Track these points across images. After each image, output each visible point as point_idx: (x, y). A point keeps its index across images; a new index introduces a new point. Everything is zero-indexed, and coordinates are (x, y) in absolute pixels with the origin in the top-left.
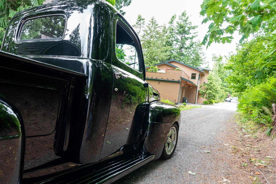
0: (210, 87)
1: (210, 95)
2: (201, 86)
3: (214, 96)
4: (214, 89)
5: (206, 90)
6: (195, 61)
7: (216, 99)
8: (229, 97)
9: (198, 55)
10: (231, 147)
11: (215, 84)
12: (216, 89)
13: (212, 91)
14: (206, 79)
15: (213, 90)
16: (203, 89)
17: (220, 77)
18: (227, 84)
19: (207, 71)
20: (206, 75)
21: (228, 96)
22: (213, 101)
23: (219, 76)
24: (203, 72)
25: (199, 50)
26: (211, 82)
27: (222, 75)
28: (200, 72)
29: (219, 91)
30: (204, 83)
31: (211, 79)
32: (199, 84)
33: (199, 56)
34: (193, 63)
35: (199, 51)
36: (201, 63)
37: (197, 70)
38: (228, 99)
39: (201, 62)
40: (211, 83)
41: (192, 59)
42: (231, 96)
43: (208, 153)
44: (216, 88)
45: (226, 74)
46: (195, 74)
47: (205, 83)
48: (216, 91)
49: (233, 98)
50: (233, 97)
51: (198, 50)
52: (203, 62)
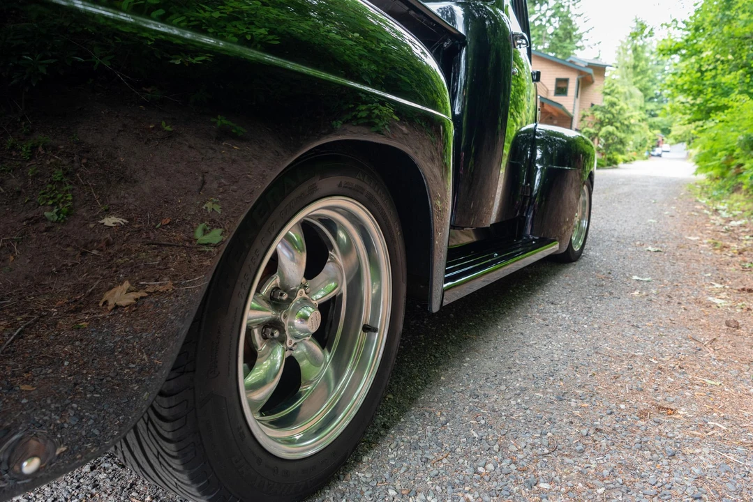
0: (611, 117)
1: (611, 141)
2: (584, 116)
3: (622, 142)
4: (620, 122)
5: (598, 126)
6: (560, 41)
7: (627, 151)
8: (660, 145)
9: (570, 22)
10: (705, 241)
11: (625, 107)
12: (626, 122)
13: (617, 128)
14: (596, 94)
15: (618, 125)
16: (589, 125)
17: (638, 85)
18: (656, 106)
19: (600, 69)
20: (596, 82)
21: (659, 142)
22: (620, 157)
23: (635, 83)
24: (590, 71)
25: (571, 6)
26: (614, 100)
27: (642, 78)
28: (580, 72)
29: (634, 125)
30: (592, 105)
31: (612, 91)
32: (576, 111)
33: (574, 23)
34: (553, 48)
35: (572, 8)
36: (578, 47)
37: (571, 66)
38: (658, 151)
39: (579, 44)
40: (613, 104)
41: (552, 34)
42: (666, 143)
43: (658, 253)
44: (626, 119)
45: (652, 76)
46: (566, 81)
47: (594, 107)
48: (628, 128)
49: (673, 146)
50: (671, 144)
51: (569, 6)
52: (585, 43)
